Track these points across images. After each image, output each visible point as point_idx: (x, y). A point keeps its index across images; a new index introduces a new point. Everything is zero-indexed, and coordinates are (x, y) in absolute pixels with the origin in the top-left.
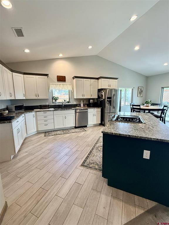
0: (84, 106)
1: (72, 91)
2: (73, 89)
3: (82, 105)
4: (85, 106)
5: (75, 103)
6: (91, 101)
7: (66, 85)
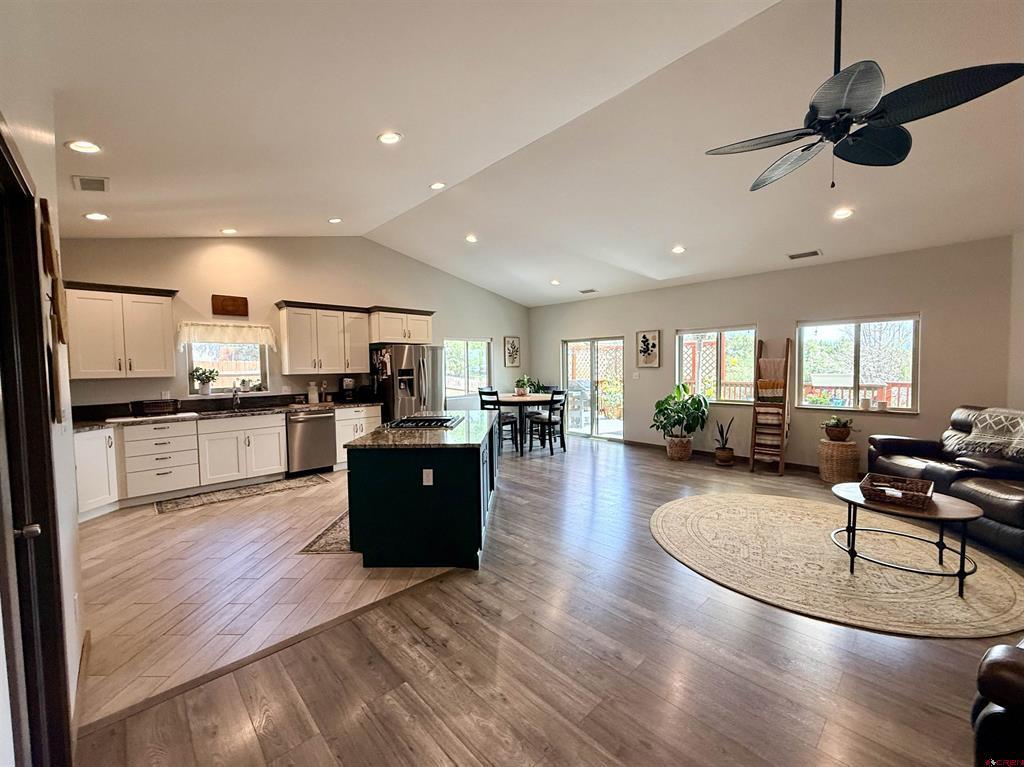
0: (320, 401)
1: (275, 350)
2: (278, 342)
3: (314, 397)
4: (326, 401)
5: (286, 391)
6: (348, 382)
7: (250, 327)
